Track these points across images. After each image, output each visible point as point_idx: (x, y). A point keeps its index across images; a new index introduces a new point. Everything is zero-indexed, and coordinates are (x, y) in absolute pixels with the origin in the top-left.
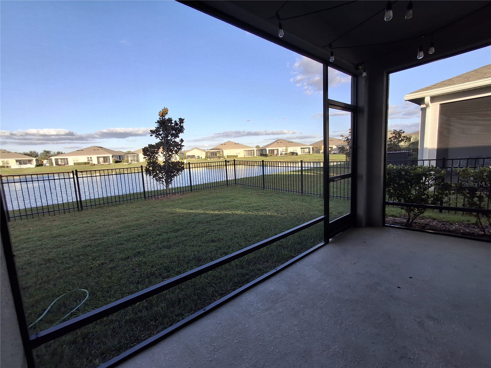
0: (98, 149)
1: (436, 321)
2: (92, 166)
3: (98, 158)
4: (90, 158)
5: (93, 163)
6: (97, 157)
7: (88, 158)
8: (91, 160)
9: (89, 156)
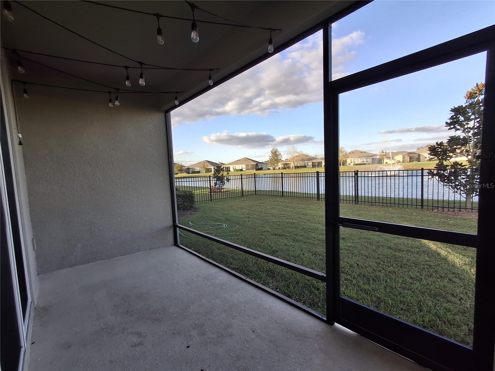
1: (134, 345)
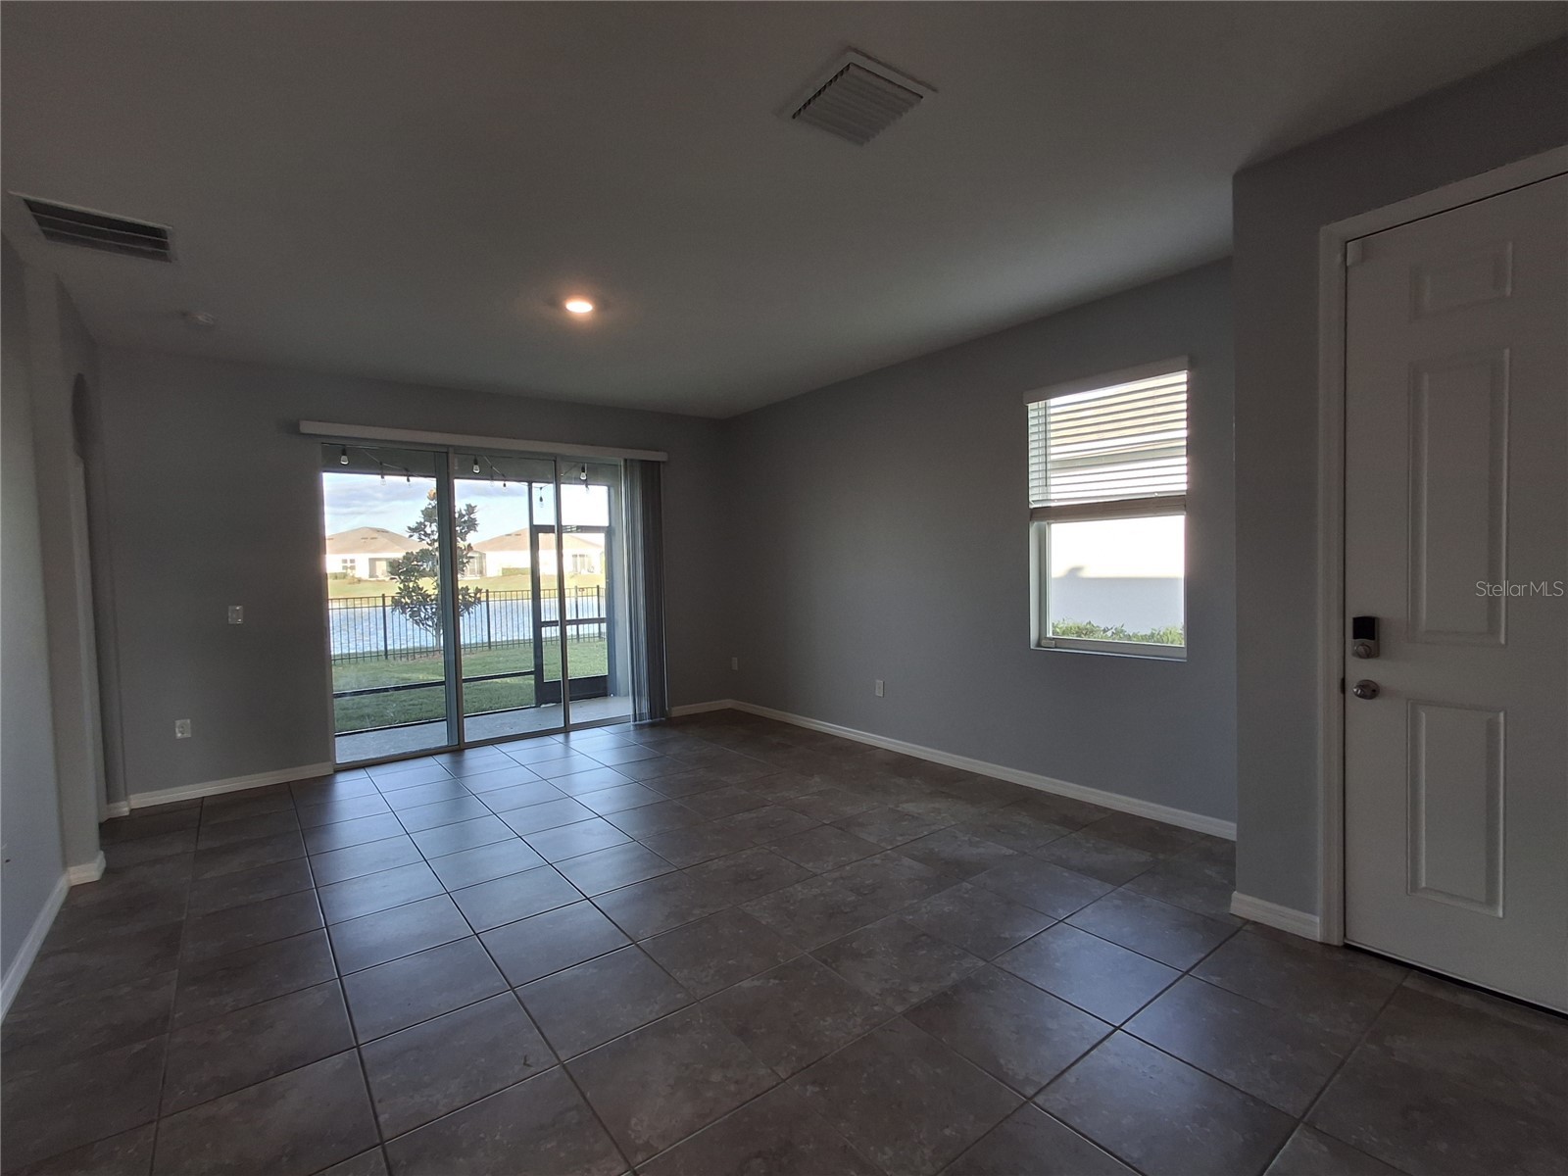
0: (376, 535)
2: (354, 583)
3: (372, 561)
4: (349, 562)
5: (356, 576)
6: (370, 559)
7: (345, 561)
8: (353, 568)
9: (349, 556)
